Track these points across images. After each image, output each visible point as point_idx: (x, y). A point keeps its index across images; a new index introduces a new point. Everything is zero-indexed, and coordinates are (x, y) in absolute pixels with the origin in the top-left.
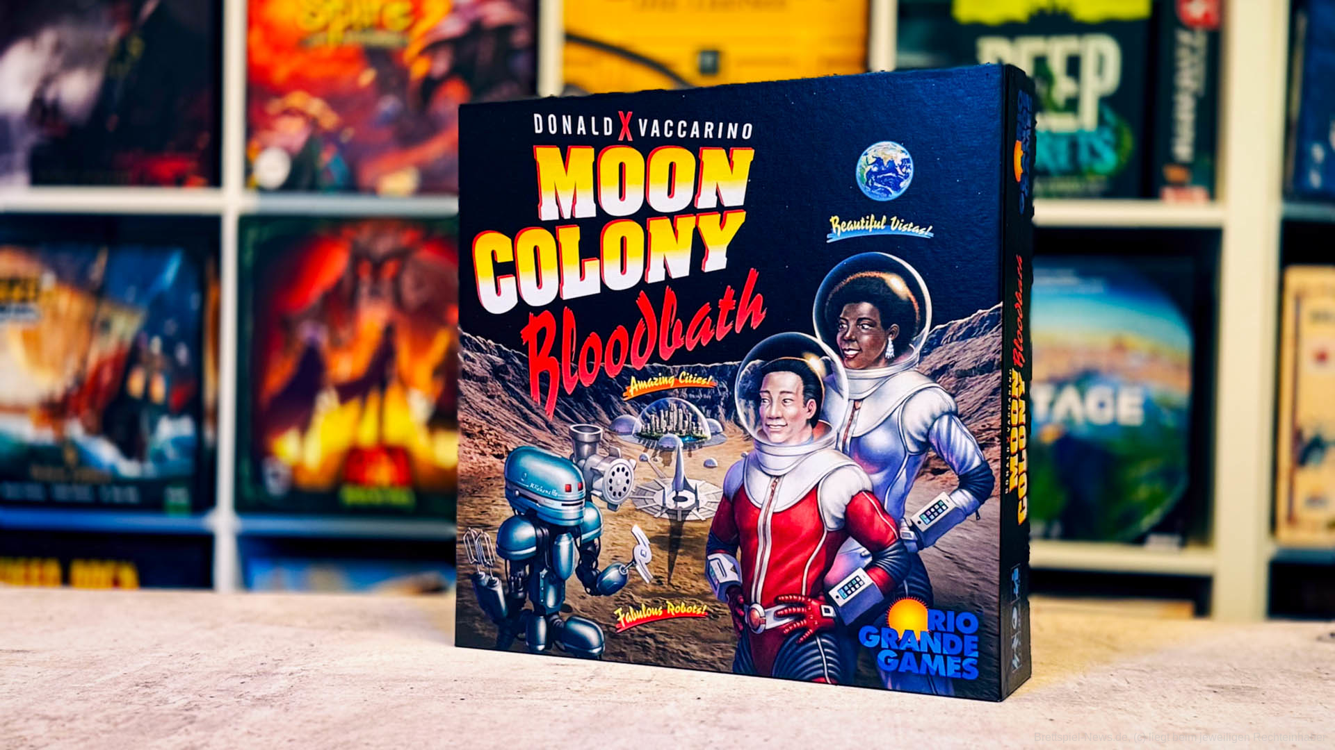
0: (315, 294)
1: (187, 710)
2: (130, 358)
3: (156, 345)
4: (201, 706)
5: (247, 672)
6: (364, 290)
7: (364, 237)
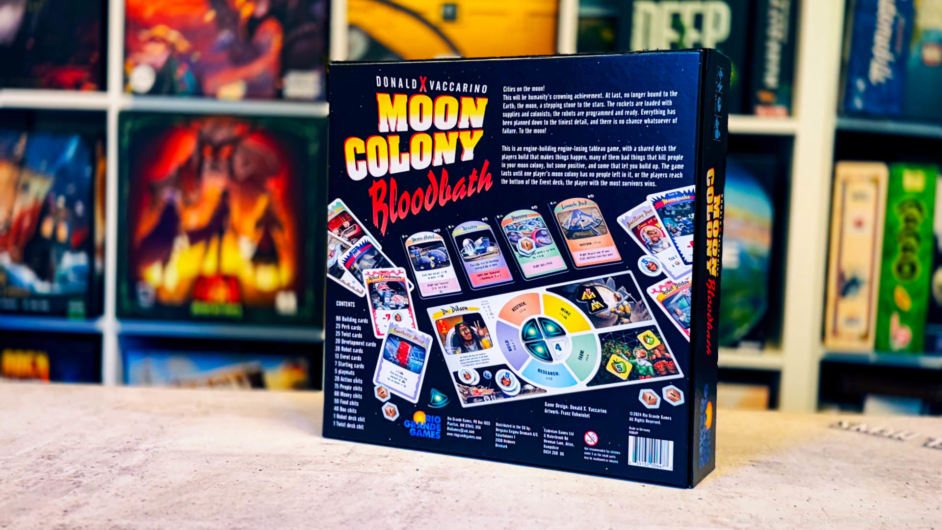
0: (173, 168)
1: (76, 477)
2: (43, 211)
3: (61, 202)
4: (85, 474)
5: (117, 448)
6: (207, 165)
7: (207, 128)
